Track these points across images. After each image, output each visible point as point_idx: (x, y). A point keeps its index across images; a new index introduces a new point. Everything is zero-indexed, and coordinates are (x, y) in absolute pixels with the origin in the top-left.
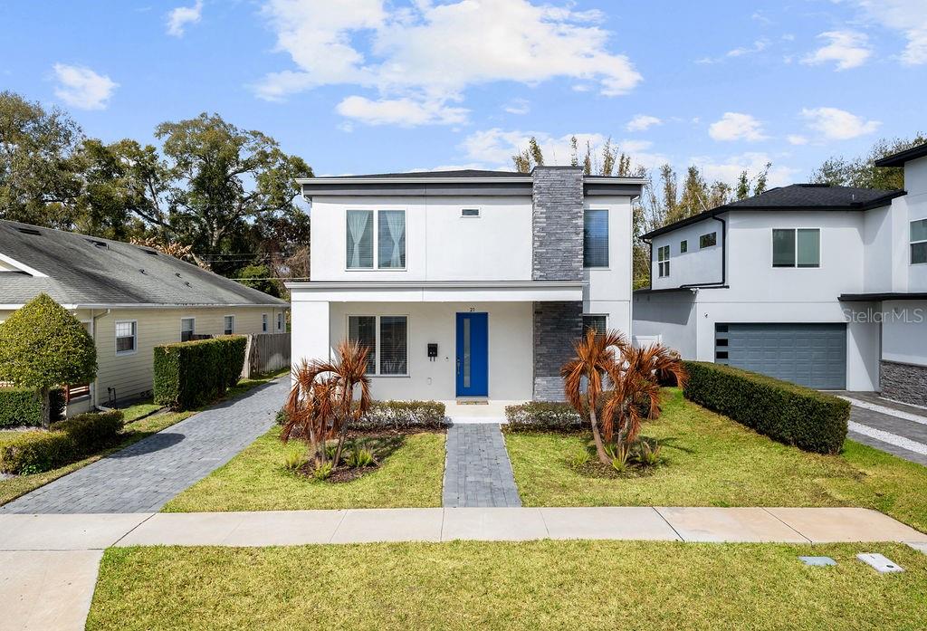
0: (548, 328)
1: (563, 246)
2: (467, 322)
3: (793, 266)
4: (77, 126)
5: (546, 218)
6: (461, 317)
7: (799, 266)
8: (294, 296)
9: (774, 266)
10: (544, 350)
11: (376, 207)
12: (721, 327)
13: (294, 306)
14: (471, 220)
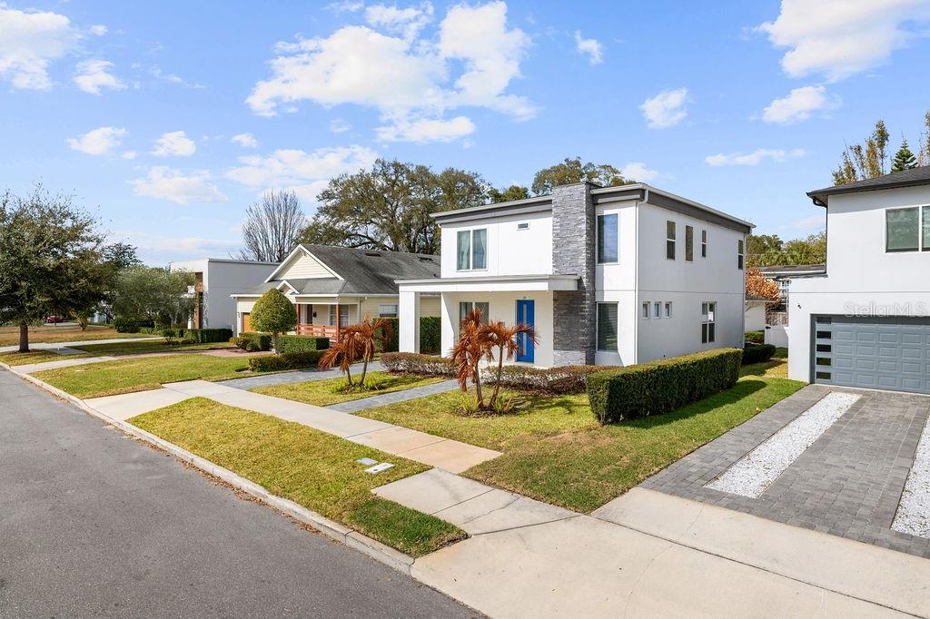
0: (562, 312)
1: (572, 247)
2: (525, 306)
3: (917, 249)
4: (487, 182)
5: (560, 226)
6: (520, 304)
7: (924, 249)
8: (401, 288)
9: (888, 251)
10: (559, 330)
11: (472, 228)
12: (817, 319)
13: (401, 295)
14: (524, 231)
